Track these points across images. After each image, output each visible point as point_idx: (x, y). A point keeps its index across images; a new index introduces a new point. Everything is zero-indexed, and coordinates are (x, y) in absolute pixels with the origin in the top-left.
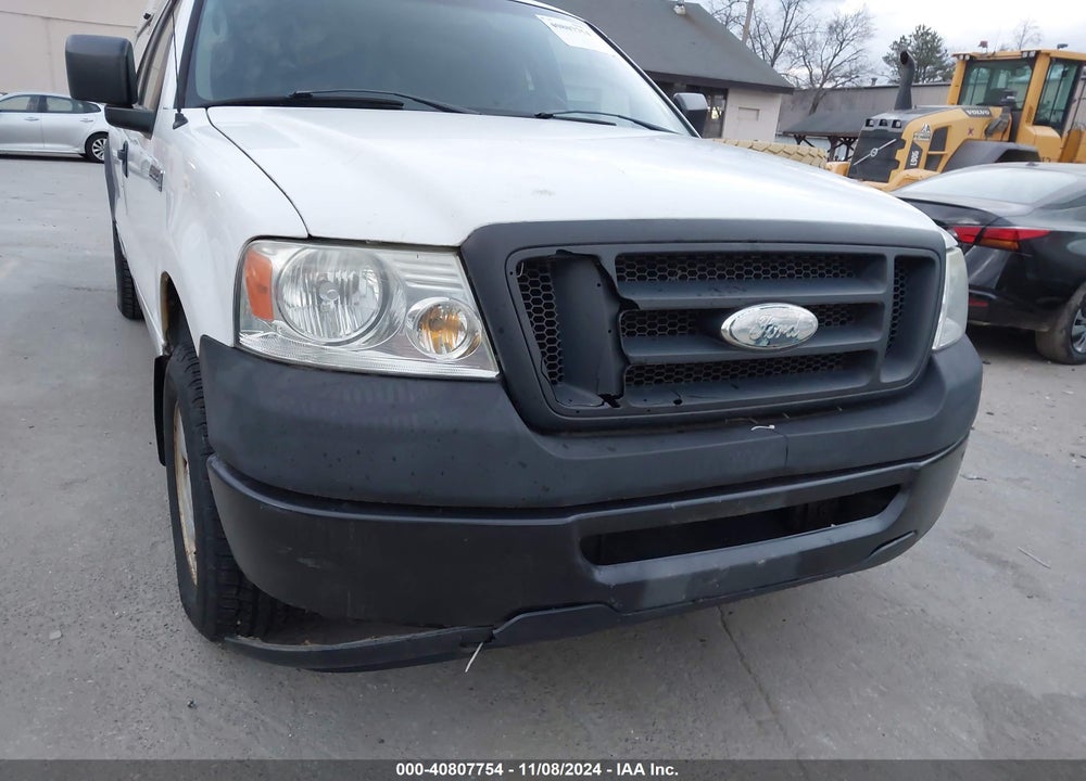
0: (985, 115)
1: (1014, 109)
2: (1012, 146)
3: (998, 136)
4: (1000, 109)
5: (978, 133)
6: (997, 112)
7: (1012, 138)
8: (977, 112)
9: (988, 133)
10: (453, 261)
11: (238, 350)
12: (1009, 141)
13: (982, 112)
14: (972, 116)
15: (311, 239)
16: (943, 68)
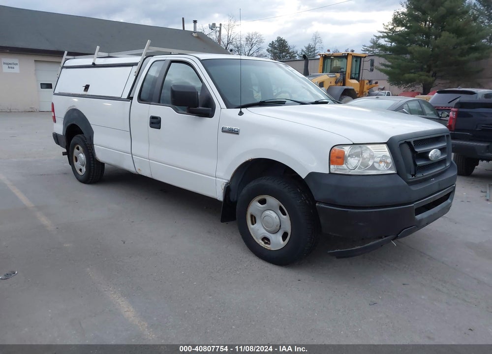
0: (334, 77)
1: (343, 74)
2: (345, 87)
3: (339, 84)
4: (339, 74)
5: (333, 84)
6: (338, 75)
7: (344, 85)
8: (331, 76)
9: (336, 83)
10: (385, 146)
11: (330, 173)
12: (343, 86)
13: (333, 76)
14: (330, 77)
15: (354, 144)
16: (290, 53)
